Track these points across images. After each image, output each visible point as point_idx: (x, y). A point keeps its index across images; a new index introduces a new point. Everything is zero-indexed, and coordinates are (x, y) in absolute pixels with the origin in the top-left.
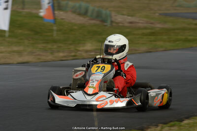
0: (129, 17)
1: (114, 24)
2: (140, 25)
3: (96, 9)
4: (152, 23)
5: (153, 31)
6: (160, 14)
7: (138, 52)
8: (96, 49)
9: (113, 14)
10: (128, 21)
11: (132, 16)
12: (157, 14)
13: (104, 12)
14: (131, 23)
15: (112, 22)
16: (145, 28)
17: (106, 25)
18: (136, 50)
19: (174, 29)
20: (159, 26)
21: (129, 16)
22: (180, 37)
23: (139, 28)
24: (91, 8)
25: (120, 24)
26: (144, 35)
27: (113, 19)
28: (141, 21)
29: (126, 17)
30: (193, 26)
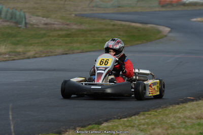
0: (45, 19)
1: (28, 26)
2: (56, 26)
3: (10, 11)
4: (68, 25)
5: (69, 32)
6: (76, 15)
7: (53, 54)
8: (10, 52)
9: (27, 15)
10: (43, 22)
11: (47, 17)
12: (73, 15)
13: (18, 13)
14: (46, 24)
15: (26, 23)
16: (61, 30)
17: (20, 27)
18: (52, 52)
19: (91, 31)
20: (75, 27)
21: (43, 17)
22: (96, 38)
23: (55, 30)
24: (5, 9)
25: (35, 26)
26: (60, 36)
27: (27, 21)
28: (56, 23)
29: (41, 18)
30: (110, 27)
